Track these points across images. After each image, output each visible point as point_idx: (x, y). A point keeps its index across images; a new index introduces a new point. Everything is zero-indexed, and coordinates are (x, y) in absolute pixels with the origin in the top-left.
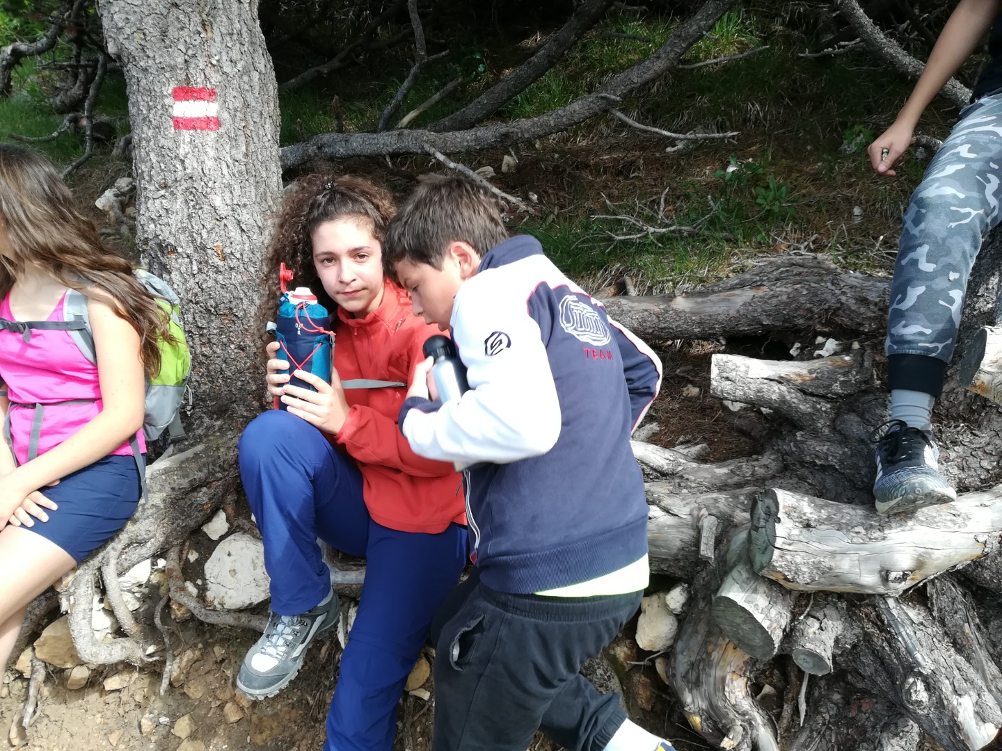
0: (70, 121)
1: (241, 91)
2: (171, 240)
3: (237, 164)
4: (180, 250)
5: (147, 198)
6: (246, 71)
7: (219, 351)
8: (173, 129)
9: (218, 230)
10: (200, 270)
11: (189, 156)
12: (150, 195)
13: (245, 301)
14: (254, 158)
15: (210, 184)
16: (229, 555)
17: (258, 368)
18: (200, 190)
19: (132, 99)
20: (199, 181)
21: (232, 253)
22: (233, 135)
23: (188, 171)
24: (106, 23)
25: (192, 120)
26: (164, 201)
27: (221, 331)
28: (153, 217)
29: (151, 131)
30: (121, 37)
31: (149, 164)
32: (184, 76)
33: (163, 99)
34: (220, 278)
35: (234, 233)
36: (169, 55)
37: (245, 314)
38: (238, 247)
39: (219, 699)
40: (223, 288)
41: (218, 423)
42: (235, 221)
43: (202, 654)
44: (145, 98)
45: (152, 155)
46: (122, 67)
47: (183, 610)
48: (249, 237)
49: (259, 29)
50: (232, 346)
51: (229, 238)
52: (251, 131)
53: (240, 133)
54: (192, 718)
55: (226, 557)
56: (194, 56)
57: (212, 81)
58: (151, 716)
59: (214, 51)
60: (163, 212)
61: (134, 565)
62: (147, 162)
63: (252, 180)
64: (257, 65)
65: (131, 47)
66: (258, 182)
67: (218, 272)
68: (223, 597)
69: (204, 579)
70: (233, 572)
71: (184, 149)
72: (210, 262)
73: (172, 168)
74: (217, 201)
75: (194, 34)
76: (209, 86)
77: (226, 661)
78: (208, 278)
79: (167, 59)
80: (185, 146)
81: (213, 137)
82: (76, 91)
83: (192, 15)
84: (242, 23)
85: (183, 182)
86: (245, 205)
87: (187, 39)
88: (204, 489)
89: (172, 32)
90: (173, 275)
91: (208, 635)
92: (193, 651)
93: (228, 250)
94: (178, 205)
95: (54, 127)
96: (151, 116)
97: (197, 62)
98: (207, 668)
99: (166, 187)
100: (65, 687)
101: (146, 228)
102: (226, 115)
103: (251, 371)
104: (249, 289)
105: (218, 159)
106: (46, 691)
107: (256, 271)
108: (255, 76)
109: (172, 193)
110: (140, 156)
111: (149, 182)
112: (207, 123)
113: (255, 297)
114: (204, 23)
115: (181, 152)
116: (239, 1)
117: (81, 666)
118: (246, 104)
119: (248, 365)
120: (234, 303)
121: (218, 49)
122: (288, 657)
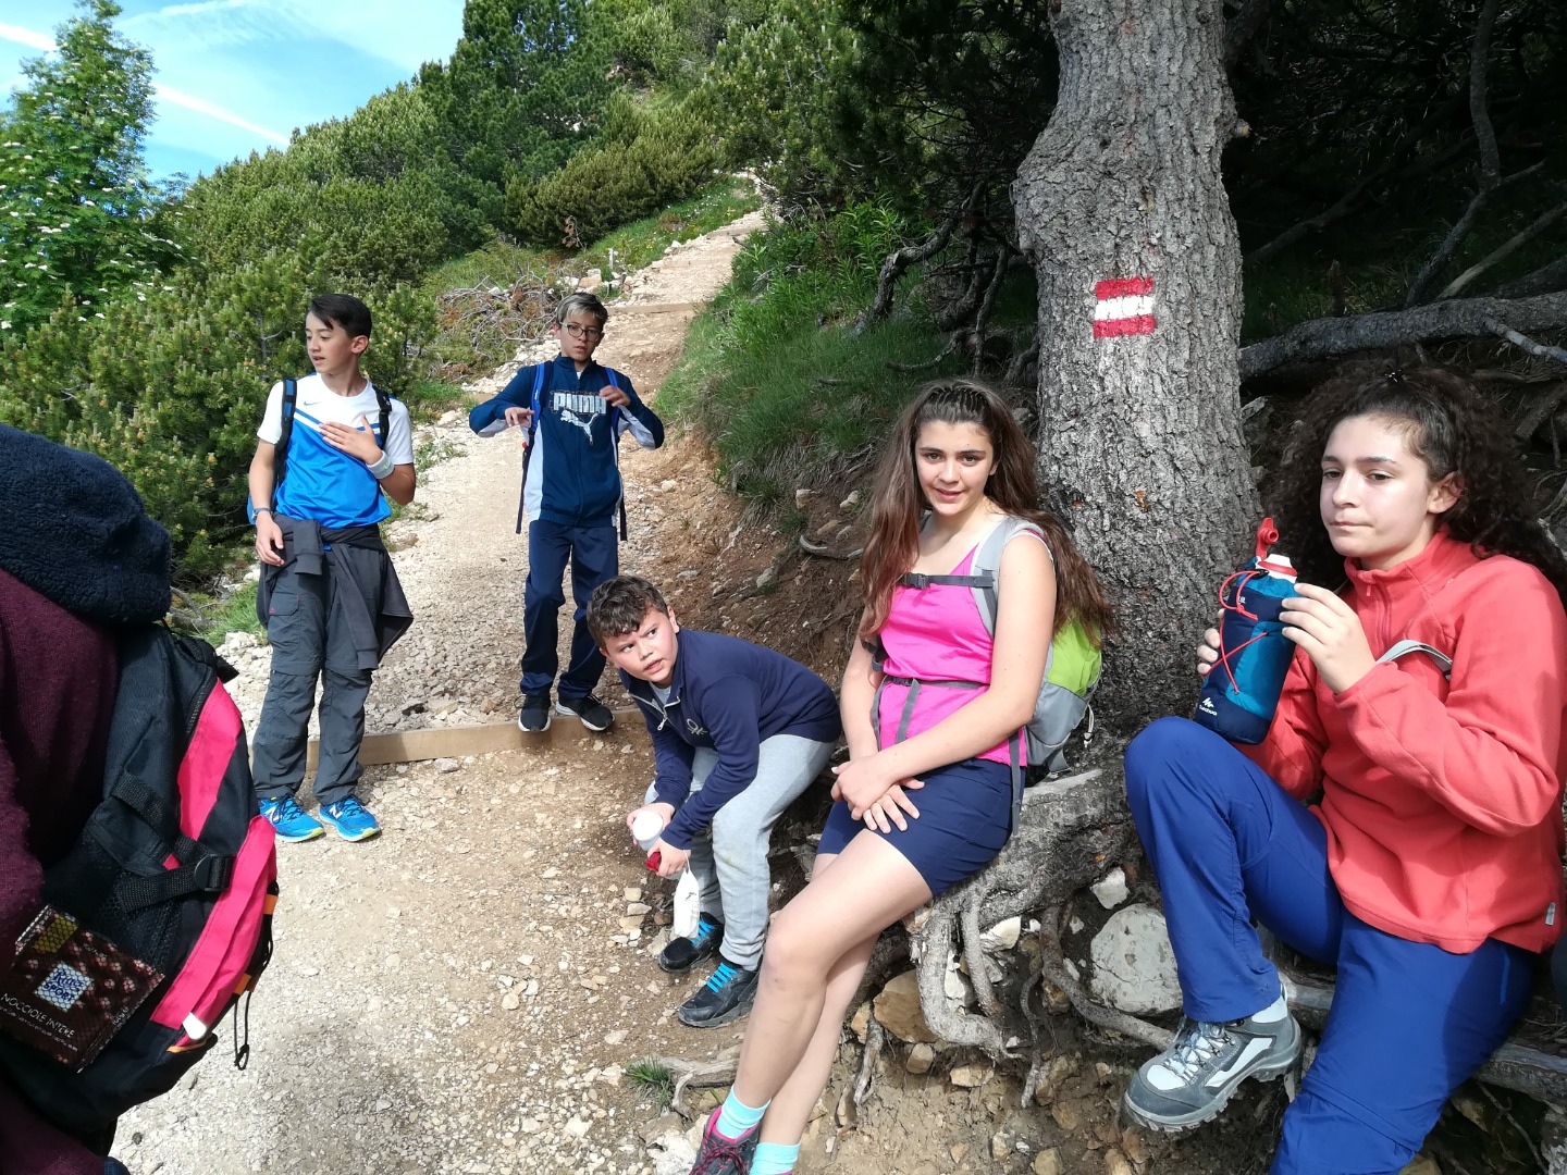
0: (957, 340)
1: (1189, 275)
2: (1078, 486)
3: (1175, 376)
4: (1088, 499)
5: (1052, 431)
6: (1198, 247)
7: (1130, 639)
8: (1092, 337)
9: (1141, 470)
10: (1113, 525)
11: (1110, 372)
12: (1056, 427)
13: (1174, 570)
14: (1200, 366)
15: (1136, 407)
16: (1127, 932)
17: (1185, 667)
18: (1122, 416)
19: (1044, 303)
20: (1121, 405)
21: (1159, 502)
22: (1172, 338)
23: (1107, 392)
24: (1019, 212)
25: (1119, 322)
26: (1073, 434)
27: (1136, 611)
28: (1058, 455)
29: (1065, 343)
30: (1036, 227)
31: (1057, 387)
32: (1112, 266)
33: (1082, 300)
34: (1140, 536)
35: (1164, 473)
36: (1095, 241)
37: (1172, 588)
38: (1168, 493)
39: (1098, 1140)
40: (1143, 550)
41: (1123, 742)
42: (1166, 457)
43: (1079, 1067)
44: (1060, 301)
45: (1063, 374)
46: (1034, 264)
47: (1059, 996)
48: (1184, 478)
49: (1220, 185)
50: (1150, 634)
51: (1157, 480)
52: (1199, 329)
53: (1183, 333)
54: (1059, 1155)
55: (1122, 934)
56: (1128, 236)
57: (1150, 267)
58: (1006, 1136)
59: (1155, 226)
60: (1070, 449)
61: (1000, 920)
62: (1055, 383)
63: (1195, 397)
64: (1215, 236)
65: (1048, 237)
66: (1203, 400)
67: (1138, 527)
68: (1114, 991)
69: (1090, 961)
70: (1131, 958)
71: (1106, 362)
72: (1128, 514)
73: (1088, 390)
74: (1144, 430)
75: (1130, 207)
76: (1145, 275)
77: (1113, 1087)
78: (1123, 537)
79: (1093, 246)
80: (1106, 359)
81: (1144, 342)
82: (967, 300)
83: (1129, 184)
84: (1197, 181)
85: (1100, 406)
86: (1182, 434)
87: (1121, 216)
88: (1098, 833)
89: (1102, 211)
90: (1076, 533)
91: (1089, 1044)
92: (1068, 1060)
93: (1153, 498)
94: (1092, 437)
95: (935, 350)
96: (1066, 323)
97: (1131, 244)
98: (1086, 1091)
99: (1076, 415)
100: (903, 1066)
101: (1047, 470)
102: (1165, 311)
103: (1174, 670)
104: (1179, 552)
105: (1148, 372)
106: (881, 1066)
107: (1192, 527)
108: (1211, 251)
109: (1085, 423)
110: (1048, 377)
111: (1056, 410)
112: (1138, 324)
113: (1188, 564)
114: (1143, 193)
115: (1101, 367)
116: (1196, 153)
117: (926, 1043)
118: (1194, 292)
119: (1171, 661)
120: (1157, 572)
121: (1162, 223)
122: (1199, 1082)
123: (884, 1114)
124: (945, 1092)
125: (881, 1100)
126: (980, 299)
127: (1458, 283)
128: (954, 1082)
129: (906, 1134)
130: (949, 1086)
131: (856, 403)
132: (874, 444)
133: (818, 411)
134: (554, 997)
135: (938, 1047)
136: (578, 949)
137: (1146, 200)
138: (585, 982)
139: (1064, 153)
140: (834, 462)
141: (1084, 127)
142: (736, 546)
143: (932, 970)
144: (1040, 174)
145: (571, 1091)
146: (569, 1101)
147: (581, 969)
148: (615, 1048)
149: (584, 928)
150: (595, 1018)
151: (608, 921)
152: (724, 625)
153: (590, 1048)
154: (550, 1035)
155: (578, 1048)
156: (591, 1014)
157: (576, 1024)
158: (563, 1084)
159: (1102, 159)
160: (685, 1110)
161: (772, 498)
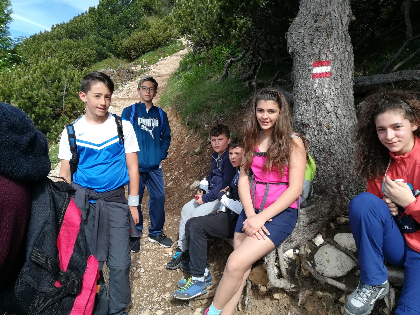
0: (249, 83)
1: (341, 60)
2: (307, 122)
3: (337, 90)
4: (311, 126)
5: (299, 106)
6: (343, 52)
7: (322, 167)
8: (312, 78)
9: (327, 117)
10: (318, 134)
11: (318, 88)
12: (300, 105)
13: (336, 147)
14: (344, 87)
15: (325, 99)
16: (326, 253)
17: (339, 175)
18: (321, 102)
19: (296, 68)
20: (321, 98)
21: (332, 127)
22: (336, 78)
23: (317, 94)
24: (289, 41)
25: (320, 74)
26: (306, 107)
27: (324, 159)
28: (301, 113)
29: (303, 80)
30: (295, 46)
32: (318, 57)
33: (309, 67)
34: (326, 137)
35: (334, 118)
37: (336, 152)
38: (335, 124)
39: (319, 314)
40: (327, 141)
41: (321, 197)
42: (334, 114)
43: (313, 293)
44: (301, 68)
45: (302, 89)
46: (293, 57)
47: (306, 272)
48: (340, 120)
49: (348, 34)
50: (329, 165)
51: (332, 120)
52: (343, 76)
53: (339, 77)
55: (325, 254)
56: (323, 49)
57: (329, 58)
58: (291, 313)
59: (331, 46)
60: (305, 111)
61: (288, 250)
62: (300, 92)
63: (342, 96)
64: (348, 49)
65: (298, 49)
66: (344, 97)
67: (326, 134)
68: (323, 271)
69: (314, 262)
70: (328, 261)
71: (316, 86)
72: (323, 130)
73: (310, 94)
74: (328, 106)
75: (324, 40)
76: (328, 60)
77: (323, 299)
78: (321, 137)
79: (312, 51)
80: (316, 85)
81: (328, 80)
83: (323, 33)
84: (343, 33)
85: (314, 99)
86: (339, 107)
87: (321, 42)
88: (315, 224)
89: (315, 41)
90: (306, 136)
91: (315, 286)
92: (309, 291)
93: (331, 125)
94: (312, 108)
95: (242, 86)
96: (303, 74)
97: (324, 51)
98: (315, 300)
99: (307, 101)
100: (257, 293)
101: (297, 118)
102: (334, 71)
103: (336, 176)
104: (338, 141)
105: (329, 89)
106: (251, 293)
107: (342, 134)
108: (347, 53)
109: (309, 104)
110: (297, 90)
111: (300, 100)
112: (326, 74)
113: (341, 144)
114: (328, 35)
115: (315, 87)
116: (342, 24)
117: (264, 286)
118: (342, 65)
119: (335, 173)
120: (332, 147)
121: (333, 45)
122: (368, 303)
123: (253, 307)
124: (271, 300)
125: (251, 303)
126: (254, 72)
127: (396, 67)
128: (274, 298)
129: (260, 313)
130: (272, 298)
131: (220, 101)
132: (227, 112)
133: (209, 103)
134: (149, 273)
135: (268, 287)
136: (154, 258)
137: (328, 38)
138: (157, 268)
139: (303, 24)
140: (215, 117)
141: (309, 16)
142: (188, 141)
143: (271, 266)
144: (296, 30)
145: (157, 302)
146: (157, 305)
147: (156, 264)
148: (169, 288)
149: (155, 252)
150: (162, 279)
151: (162, 250)
152: (187, 163)
153: (161, 288)
154: (149, 285)
155: (158, 289)
156: (160, 278)
157: (156, 281)
158: (154, 300)
159: (315, 26)
160: (192, 307)
161: (198, 128)
